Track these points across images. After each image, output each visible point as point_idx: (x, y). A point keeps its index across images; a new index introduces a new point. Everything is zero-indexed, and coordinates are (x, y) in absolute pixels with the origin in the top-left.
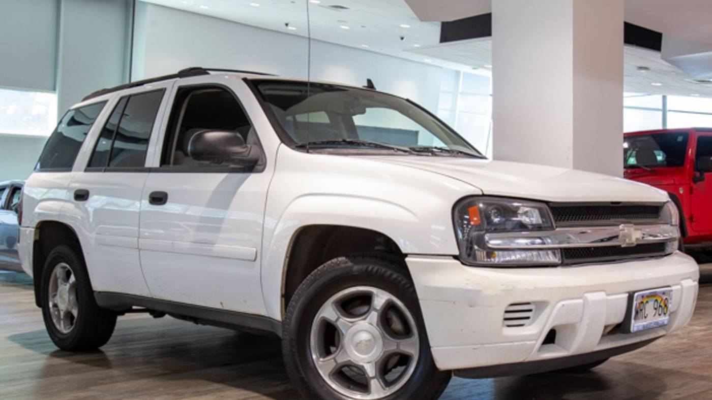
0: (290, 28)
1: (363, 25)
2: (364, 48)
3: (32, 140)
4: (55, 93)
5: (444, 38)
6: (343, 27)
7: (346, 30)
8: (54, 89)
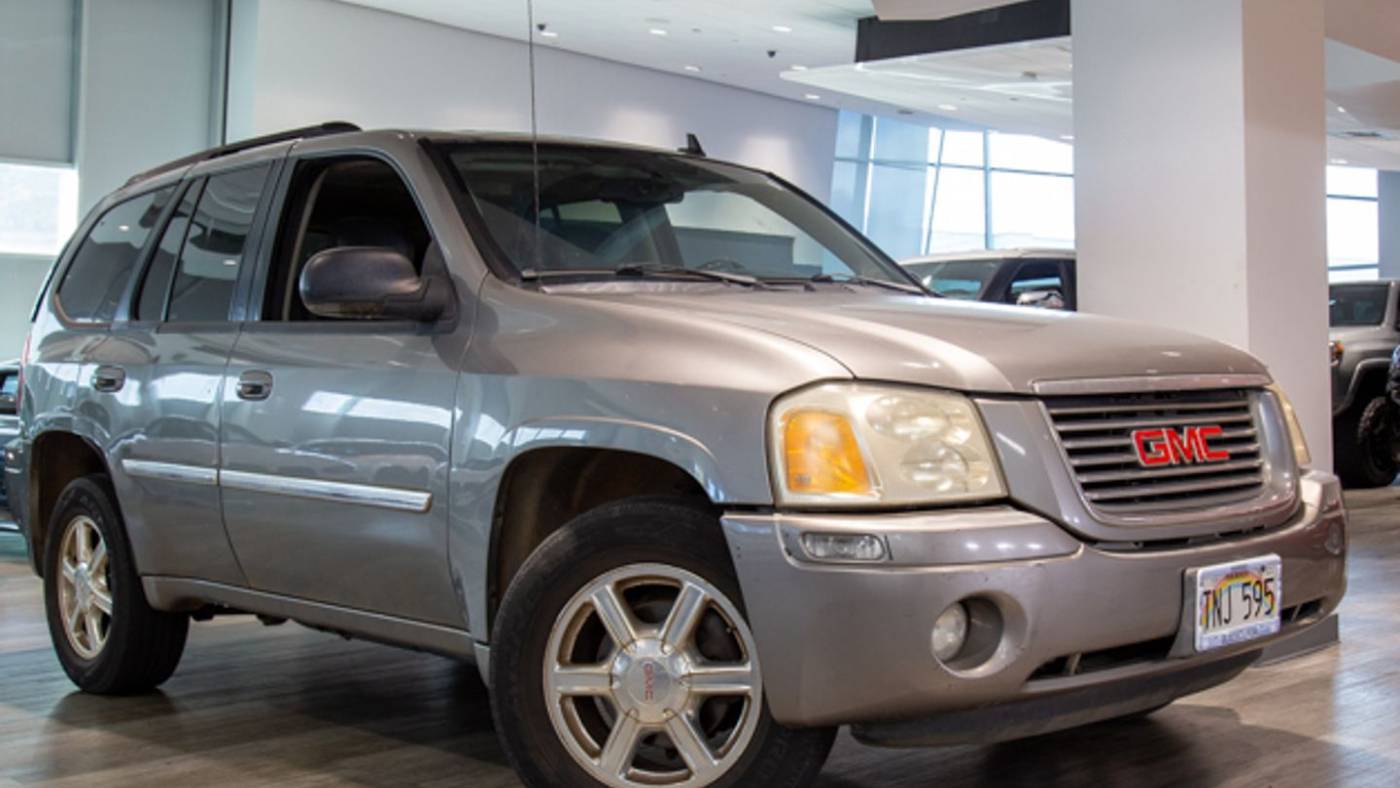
0: (545, 33)
1: (695, 27)
2: (689, 74)
3: (26, 264)
4: (73, 167)
5: (864, 54)
6: (655, 32)
7: (660, 37)
8: (70, 160)
